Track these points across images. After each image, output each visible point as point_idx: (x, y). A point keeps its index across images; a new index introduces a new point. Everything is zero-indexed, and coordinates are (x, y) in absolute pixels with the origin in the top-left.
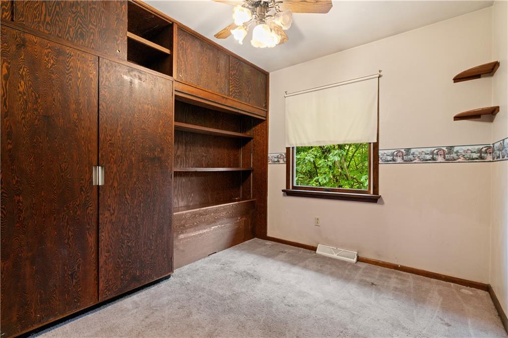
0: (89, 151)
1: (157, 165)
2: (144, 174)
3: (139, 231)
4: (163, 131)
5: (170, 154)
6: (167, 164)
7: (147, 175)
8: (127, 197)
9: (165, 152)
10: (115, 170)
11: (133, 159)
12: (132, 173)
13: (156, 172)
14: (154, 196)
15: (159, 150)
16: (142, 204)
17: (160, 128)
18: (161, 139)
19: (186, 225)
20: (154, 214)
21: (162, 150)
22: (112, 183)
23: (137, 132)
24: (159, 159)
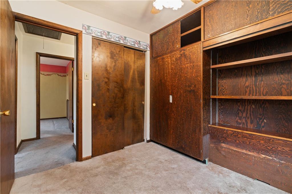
0: (169, 89)
1: (192, 94)
2: (186, 99)
3: (184, 126)
4: (196, 75)
5: (200, 87)
6: (198, 94)
7: (187, 100)
8: (179, 109)
9: (197, 87)
10: (175, 97)
11: (182, 92)
12: (181, 98)
13: (192, 98)
14: (191, 111)
15: (193, 86)
16: (185, 114)
17: (193, 74)
18: (194, 80)
19: (227, 139)
20: (191, 121)
21: (195, 86)
22: (175, 102)
23: (183, 79)
24: (194, 91)
